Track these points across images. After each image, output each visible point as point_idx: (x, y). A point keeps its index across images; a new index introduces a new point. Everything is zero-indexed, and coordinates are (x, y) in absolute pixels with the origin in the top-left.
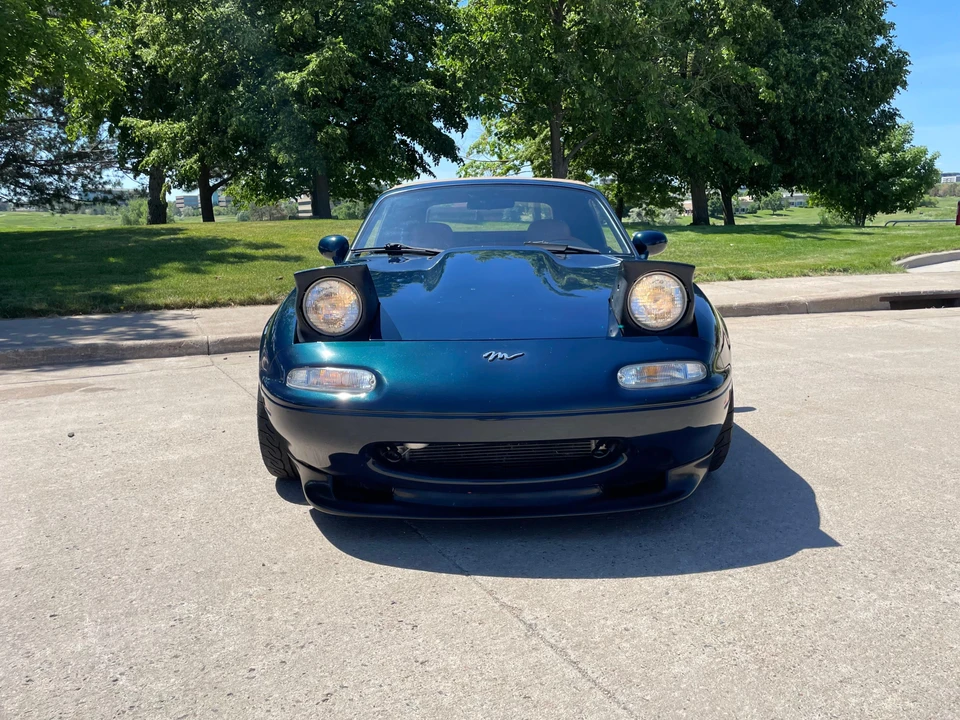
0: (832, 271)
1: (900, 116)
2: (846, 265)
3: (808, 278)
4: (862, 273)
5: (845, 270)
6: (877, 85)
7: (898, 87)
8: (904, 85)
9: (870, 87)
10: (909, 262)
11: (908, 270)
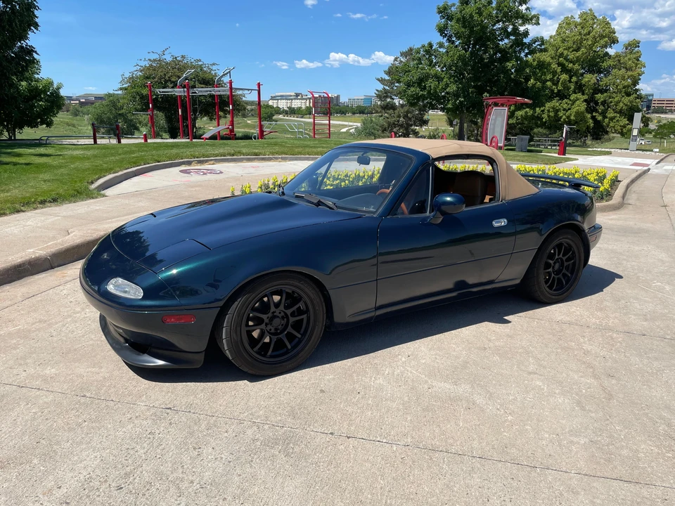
0: (43, 202)
1: (36, 52)
2: (54, 196)
3: (22, 214)
4: (70, 202)
5: (55, 200)
6: (16, 25)
7: (32, 28)
8: (36, 25)
9: (11, 25)
10: (101, 185)
11: (103, 192)
